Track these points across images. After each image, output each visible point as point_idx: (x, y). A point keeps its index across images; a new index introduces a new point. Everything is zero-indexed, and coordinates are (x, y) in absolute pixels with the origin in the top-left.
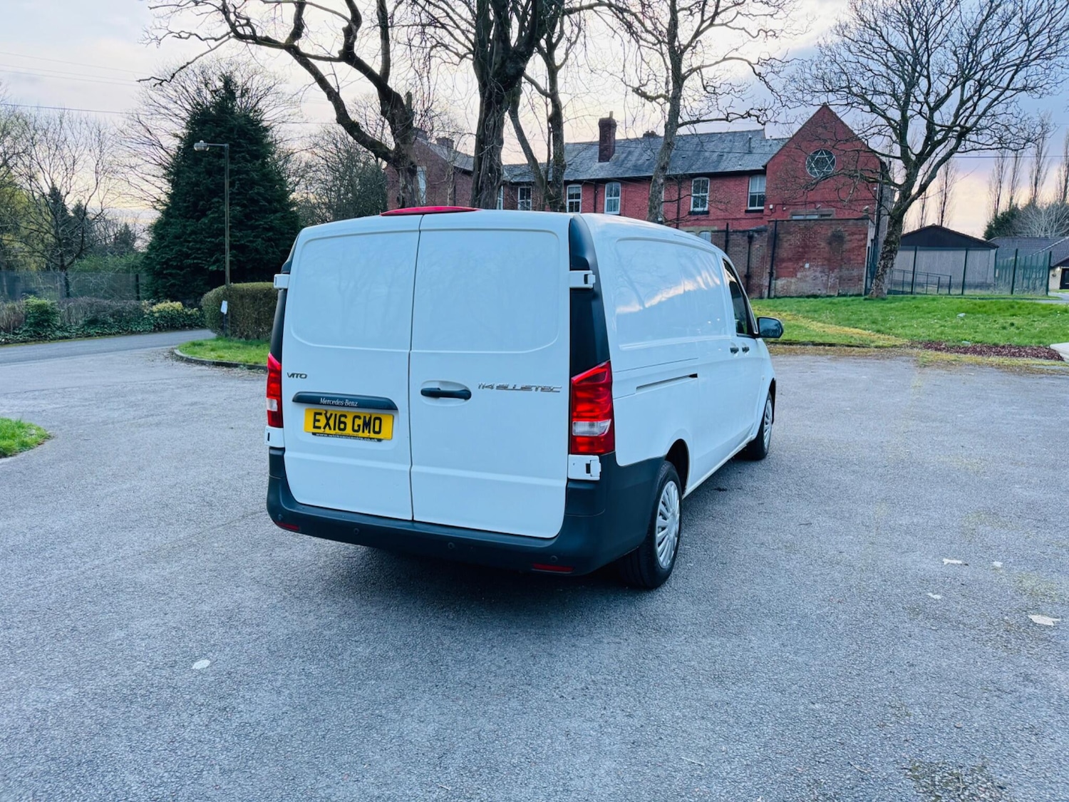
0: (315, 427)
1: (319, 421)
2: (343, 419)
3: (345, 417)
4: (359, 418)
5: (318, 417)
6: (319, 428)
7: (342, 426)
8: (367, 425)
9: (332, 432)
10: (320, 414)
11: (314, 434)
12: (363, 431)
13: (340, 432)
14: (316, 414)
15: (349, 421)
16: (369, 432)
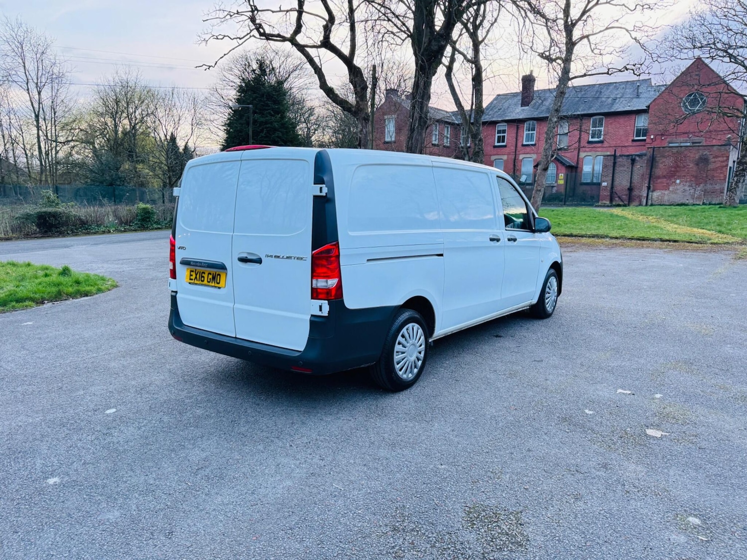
0: (190, 279)
1: (192, 275)
2: (203, 275)
3: (204, 273)
4: (211, 274)
5: (192, 273)
6: (192, 280)
7: (203, 279)
8: (214, 278)
9: (198, 282)
10: (193, 271)
11: (190, 283)
12: (212, 282)
13: (202, 283)
14: (191, 271)
15: (206, 276)
16: (215, 283)
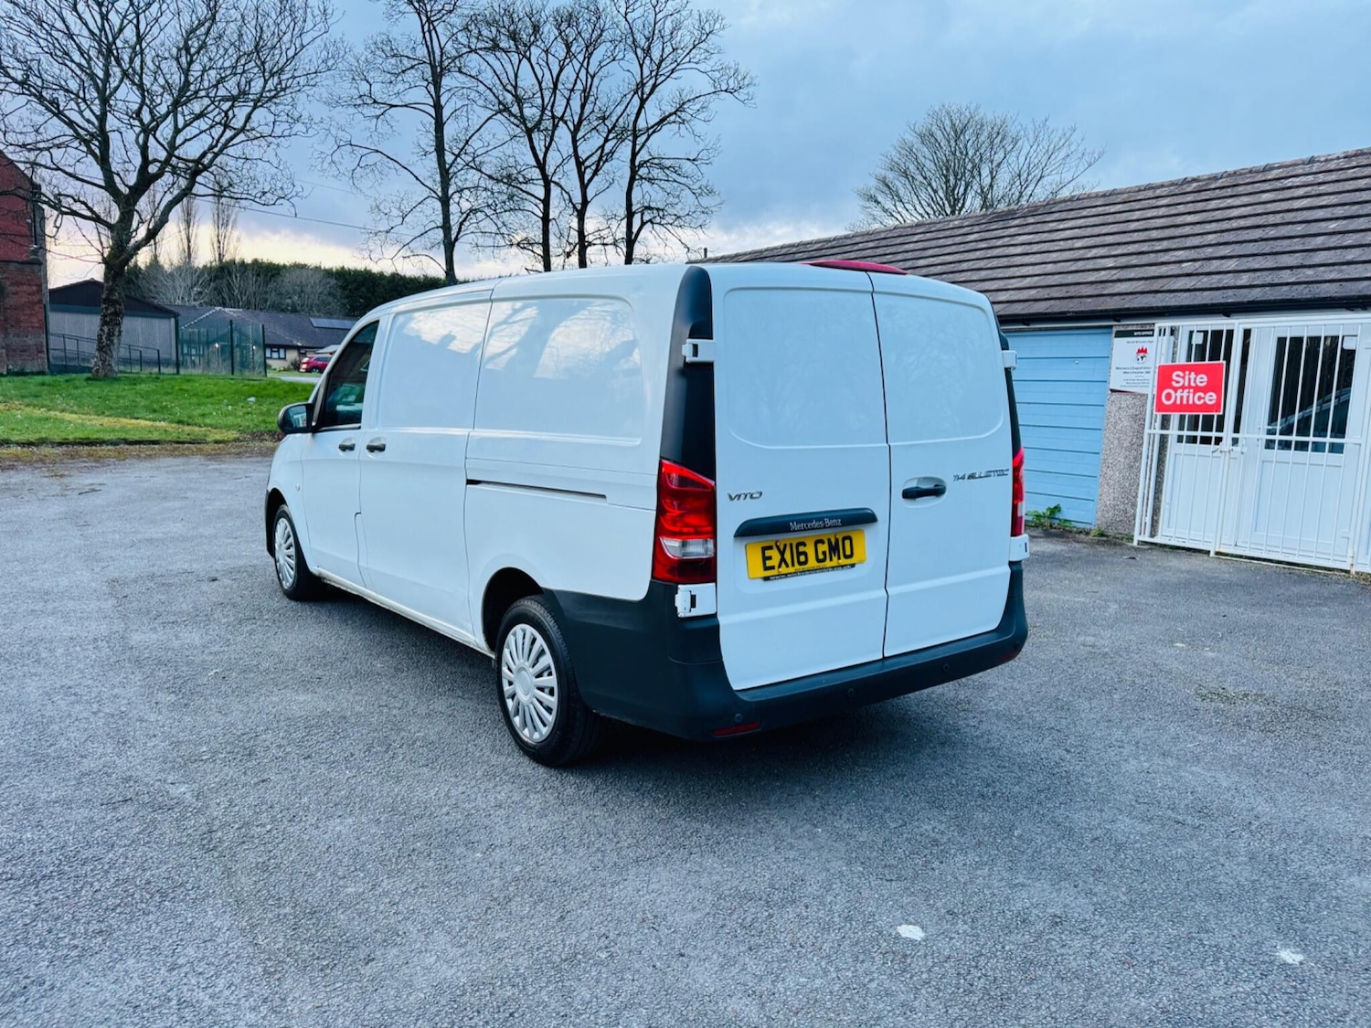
0: (766, 568)
1: (770, 558)
2: (802, 549)
3: (804, 544)
4: (822, 542)
5: (768, 553)
6: (773, 568)
7: (802, 558)
8: (834, 549)
9: (791, 569)
10: (770, 548)
11: (766, 579)
12: (831, 560)
13: (801, 568)
14: (764, 549)
15: (810, 550)
16: (839, 558)
